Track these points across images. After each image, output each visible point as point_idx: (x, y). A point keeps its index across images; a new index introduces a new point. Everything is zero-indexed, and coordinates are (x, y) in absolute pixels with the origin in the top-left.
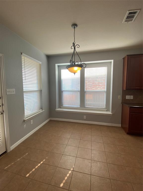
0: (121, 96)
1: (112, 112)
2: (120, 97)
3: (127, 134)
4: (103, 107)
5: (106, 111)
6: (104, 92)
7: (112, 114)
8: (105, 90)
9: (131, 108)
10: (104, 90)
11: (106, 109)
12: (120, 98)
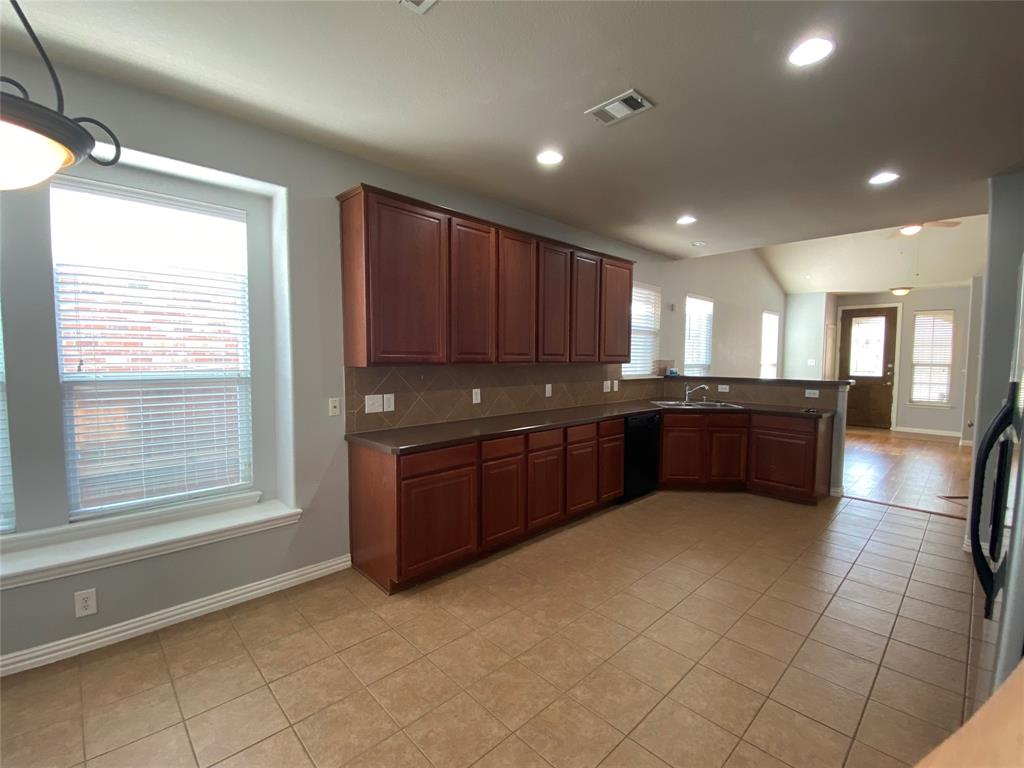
0: (341, 401)
1: (298, 504)
2: (335, 407)
3: (390, 595)
4: (232, 480)
5: (259, 502)
6: (239, 380)
7: (302, 514)
8: (241, 367)
9: (402, 458)
10: (234, 366)
11: (251, 489)
12: (337, 411)
